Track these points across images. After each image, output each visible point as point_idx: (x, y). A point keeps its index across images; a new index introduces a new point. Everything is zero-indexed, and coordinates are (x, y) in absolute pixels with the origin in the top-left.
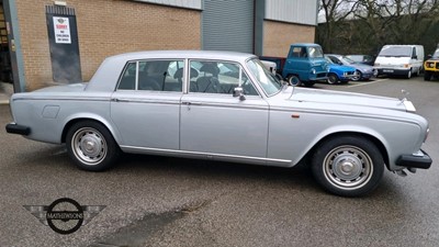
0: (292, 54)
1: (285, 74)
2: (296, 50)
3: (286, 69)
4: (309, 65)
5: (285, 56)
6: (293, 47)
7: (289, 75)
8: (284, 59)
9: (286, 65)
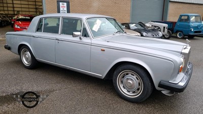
0: (180, 20)
1: (175, 31)
2: (183, 18)
3: (176, 28)
4: (189, 26)
5: (177, 21)
6: (181, 16)
7: (177, 32)
8: (176, 23)
9: (176, 26)
